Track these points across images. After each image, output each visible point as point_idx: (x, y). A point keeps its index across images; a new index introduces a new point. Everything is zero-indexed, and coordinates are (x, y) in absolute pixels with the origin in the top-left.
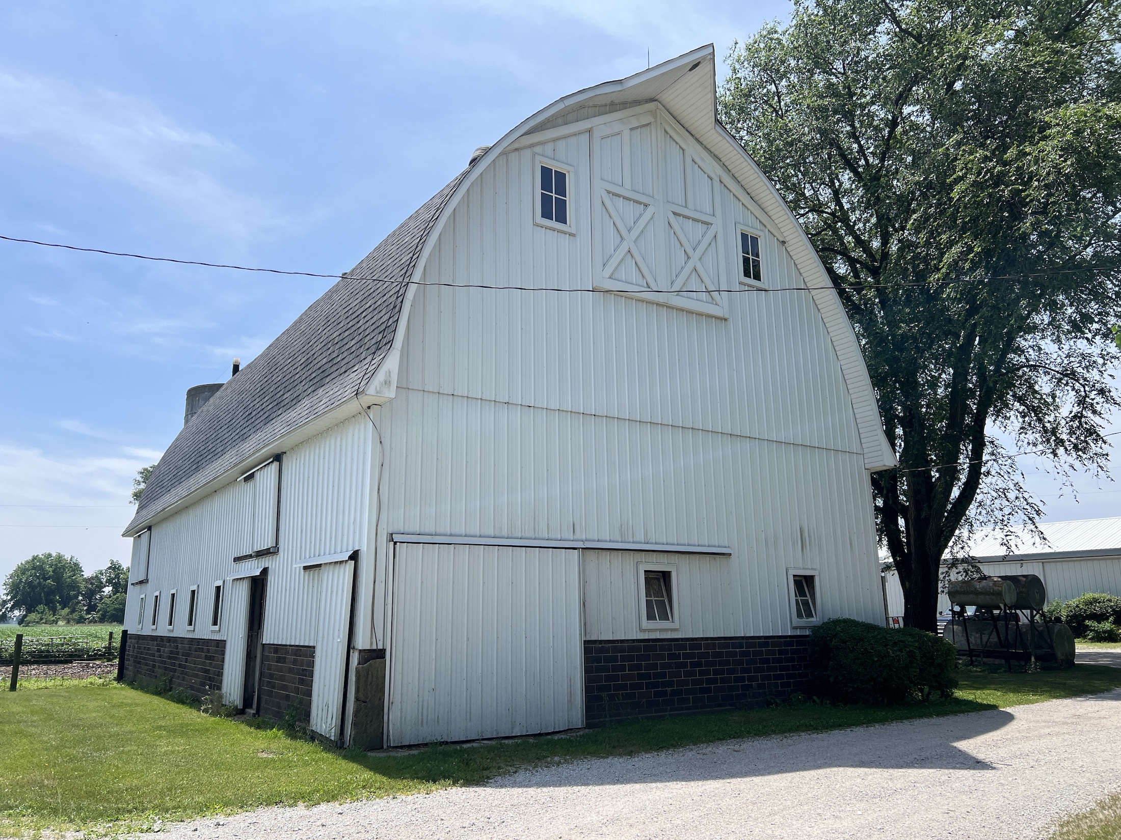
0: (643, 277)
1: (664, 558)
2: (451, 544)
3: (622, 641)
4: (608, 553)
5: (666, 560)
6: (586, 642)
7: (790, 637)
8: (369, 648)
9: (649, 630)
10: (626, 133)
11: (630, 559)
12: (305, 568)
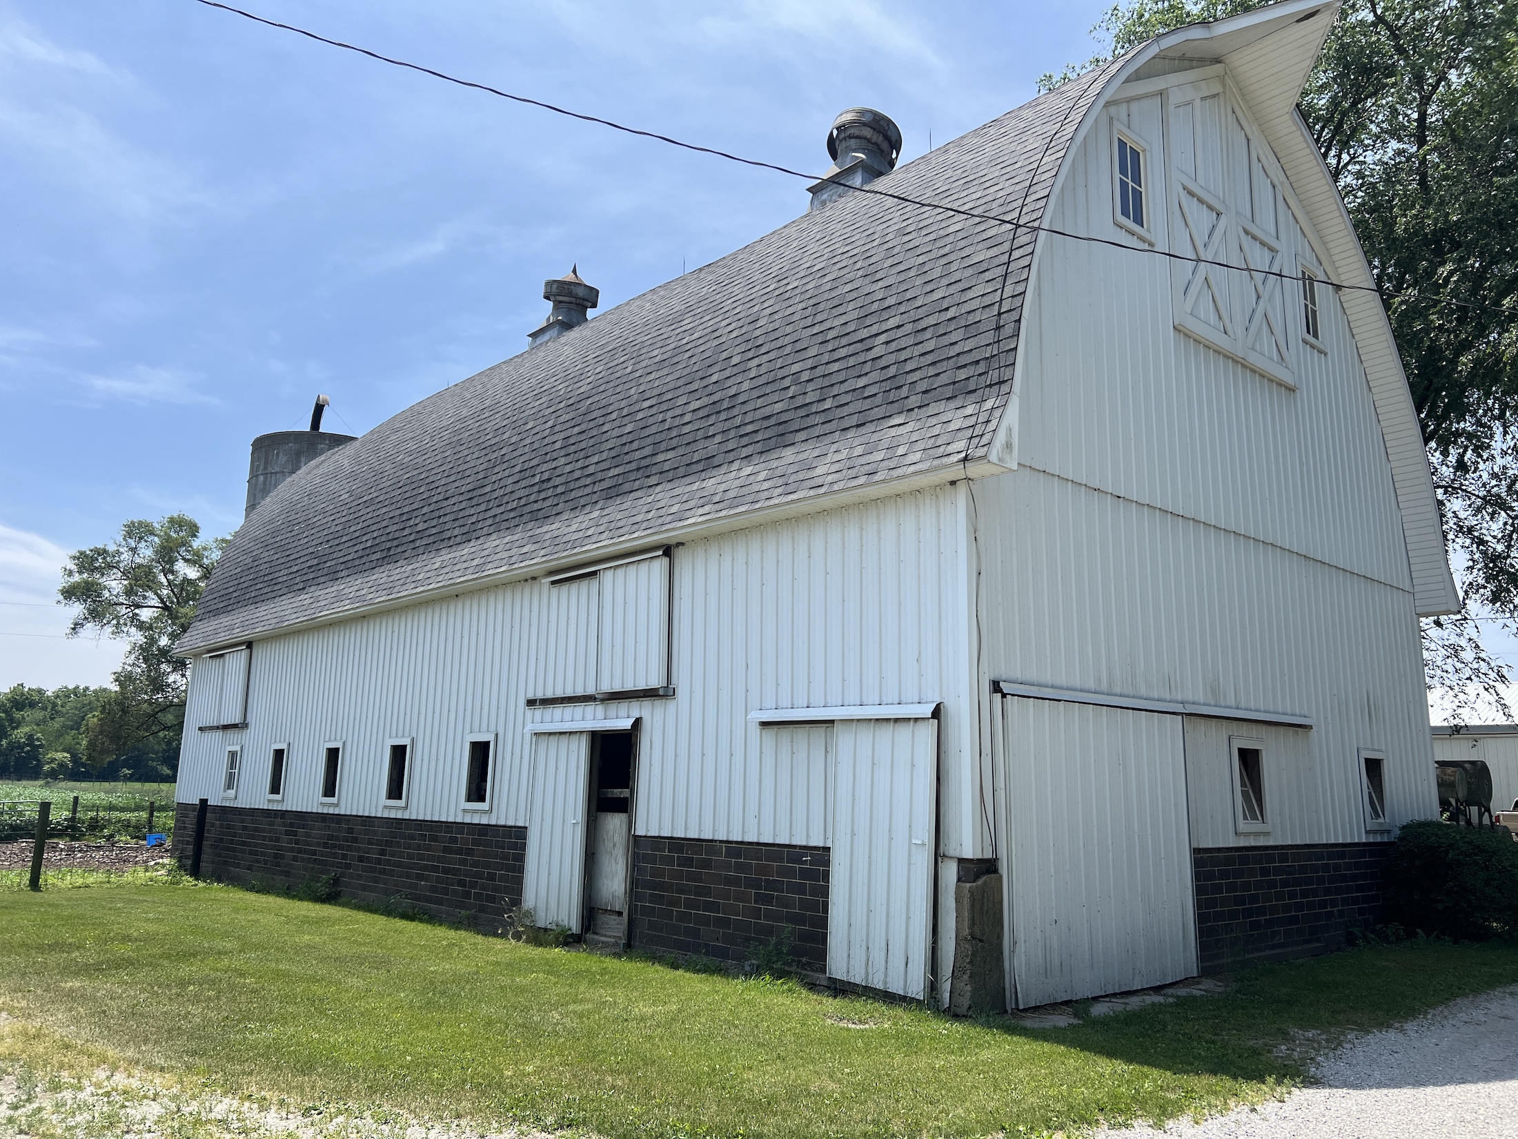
0: (1220, 318)
1: (1254, 731)
2: (1060, 700)
3: (1219, 850)
4: (1202, 721)
5: (1254, 733)
6: (1196, 851)
7: (1364, 844)
8: (980, 857)
9: (1247, 834)
10: (1198, 103)
11: (1225, 729)
12: (764, 724)
